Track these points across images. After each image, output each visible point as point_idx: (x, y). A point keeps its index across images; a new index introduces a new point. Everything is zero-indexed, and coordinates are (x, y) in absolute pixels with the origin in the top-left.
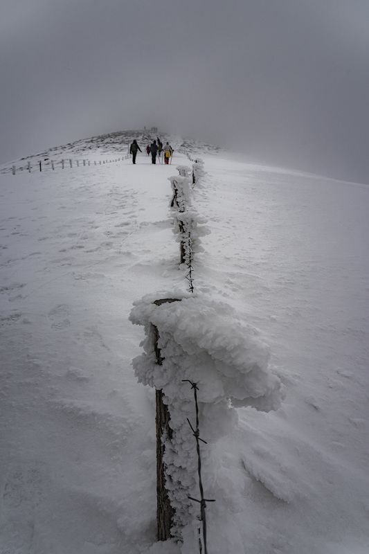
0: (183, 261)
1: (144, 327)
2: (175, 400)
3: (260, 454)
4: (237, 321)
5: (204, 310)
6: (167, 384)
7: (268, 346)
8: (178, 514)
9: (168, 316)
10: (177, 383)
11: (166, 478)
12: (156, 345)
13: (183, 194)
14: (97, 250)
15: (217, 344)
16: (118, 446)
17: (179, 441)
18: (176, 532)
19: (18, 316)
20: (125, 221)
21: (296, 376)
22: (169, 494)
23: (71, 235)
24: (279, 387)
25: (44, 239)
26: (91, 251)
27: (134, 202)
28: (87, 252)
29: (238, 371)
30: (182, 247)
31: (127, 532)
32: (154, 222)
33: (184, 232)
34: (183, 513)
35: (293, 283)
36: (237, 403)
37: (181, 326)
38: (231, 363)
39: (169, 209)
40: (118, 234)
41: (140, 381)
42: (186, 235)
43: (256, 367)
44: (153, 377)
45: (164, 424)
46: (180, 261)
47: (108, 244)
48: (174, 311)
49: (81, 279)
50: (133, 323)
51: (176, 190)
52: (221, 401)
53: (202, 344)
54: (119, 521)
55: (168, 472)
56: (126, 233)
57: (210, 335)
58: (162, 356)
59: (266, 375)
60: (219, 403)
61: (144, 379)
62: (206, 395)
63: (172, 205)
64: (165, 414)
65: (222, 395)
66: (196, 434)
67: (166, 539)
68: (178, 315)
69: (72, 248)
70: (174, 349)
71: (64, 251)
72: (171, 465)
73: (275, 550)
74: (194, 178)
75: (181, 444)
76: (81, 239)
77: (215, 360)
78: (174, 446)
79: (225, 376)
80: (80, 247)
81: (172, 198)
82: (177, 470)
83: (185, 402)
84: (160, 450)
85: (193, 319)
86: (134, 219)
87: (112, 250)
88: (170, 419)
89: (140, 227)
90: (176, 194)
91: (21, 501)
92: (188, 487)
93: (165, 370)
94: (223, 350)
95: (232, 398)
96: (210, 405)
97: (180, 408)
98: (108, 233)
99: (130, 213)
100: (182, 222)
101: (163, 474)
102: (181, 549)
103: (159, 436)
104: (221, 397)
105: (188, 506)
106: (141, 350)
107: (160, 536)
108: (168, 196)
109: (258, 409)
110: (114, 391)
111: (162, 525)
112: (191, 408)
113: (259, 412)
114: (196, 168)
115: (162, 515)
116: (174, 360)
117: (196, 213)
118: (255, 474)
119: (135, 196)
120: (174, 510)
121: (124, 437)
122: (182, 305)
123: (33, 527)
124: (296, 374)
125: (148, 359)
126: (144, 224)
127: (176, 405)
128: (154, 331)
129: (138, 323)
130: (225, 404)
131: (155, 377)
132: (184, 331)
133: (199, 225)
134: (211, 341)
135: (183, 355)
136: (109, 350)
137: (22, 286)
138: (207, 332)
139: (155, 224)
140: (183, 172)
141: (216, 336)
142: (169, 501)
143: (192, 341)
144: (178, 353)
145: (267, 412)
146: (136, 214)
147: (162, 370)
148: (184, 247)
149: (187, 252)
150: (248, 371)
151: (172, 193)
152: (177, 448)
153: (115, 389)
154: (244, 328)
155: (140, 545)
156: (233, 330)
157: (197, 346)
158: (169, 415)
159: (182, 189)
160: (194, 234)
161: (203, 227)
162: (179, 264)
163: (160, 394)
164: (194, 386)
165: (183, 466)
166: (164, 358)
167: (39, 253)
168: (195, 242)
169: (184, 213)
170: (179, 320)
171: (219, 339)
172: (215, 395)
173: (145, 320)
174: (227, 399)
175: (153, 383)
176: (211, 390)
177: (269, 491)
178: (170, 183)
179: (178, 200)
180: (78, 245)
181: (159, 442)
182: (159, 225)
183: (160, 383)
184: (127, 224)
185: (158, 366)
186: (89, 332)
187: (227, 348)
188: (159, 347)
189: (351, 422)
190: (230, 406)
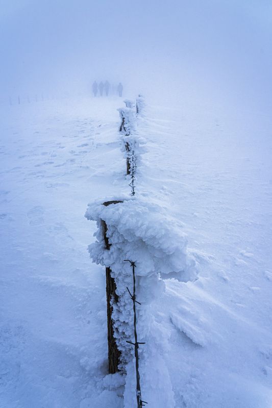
0: (129, 173)
1: (96, 222)
2: (120, 274)
3: (183, 313)
4: (164, 217)
5: (139, 209)
6: (114, 263)
7: (187, 235)
8: (123, 355)
9: (113, 214)
10: (121, 262)
11: (114, 330)
12: (105, 235)
13: (129, 122)
14: (63, 165)
15: (148, 234)
16: (80, 309)
17: (123, 304)
18: (122, 368)
19: (4, 215)
20: (85, 142)
21: (211, 257)
22: (117, 341)
23: (44, 154)
24: (194, 264)
25: (23, 157)
26: (59, 166)
27: (92, 128)
28: (56, 166)
29: (165, 253)
30: (128, 162)
31: (88, 368)
32: (107, 143)
33: (129, 151)
34: (126, 354)
35: (211, 189)
36: (164, 276)
37: (123, 221)
38: (159, 247)
39: (119, 133)
40: (80, 152)
41: (94, 261)
42: (131, 153)
43: (177, 249)
44: (103, 258)
45: (112, 292)
46: (126, 173)
47: (72, 161)
48: (118, 210)
49: (52, 187)
50: (88, 219)
51: (124, 118)
52: (153, 275)
53: (138, 234)
54: (81, 361)
55: (115, 326)
56: (86, 152)
57: (144, 227)
58: (109, 243)
59: (185, 255)
60: (151, 276)
61: (97, 260)
62: (142, 270)
63: (121, 130)
64: (113, 285)
65: (153, 270)
66: (134, 298)
67: (114, 373)
68: (121, 213)
69: (45, 163)
70: (118, 238)
71: (38, 166)
72: (117, 320)
73: (193, 379)
74: (137, 108)
75: (125, 306)
76: (51, 156)
77: (148, 245)
78: (119, 307)
79: (155, 257)
80: (51, 163)
81: (120, 124)
82: (122, 324)
83: (127, 276)
84: (110, 311)
85: (131, 216)
86: (92, 140)
87: (76, 165)
88: (116, 288)
89: (97, 147)
90: (124, 121)
91: (10, 349)
92: (130, 336)
93: (112, 253)
94: (153, 238)
95: (160, 272)
96: (145, 277)
97: (123, 280)
98: (72, 152)
99: (89, 136)
100: (127, 143)
101: (112, 327)
102: (126, 379)
103: (108, 301)
104: (152, 272)
105: (130, 349)
106: (95, 239)
107: (111, 370)
108: (117, 123)
109: (179, 281)
110: (77, 270)
111: (112, 363)
112: (130, 280)
113: (181, 282)
114: (139, 101)
115: (112, 356)
116: (118, 246)
117: (138, 136)
118: (179, 327)
119: (92, 123)
120: (120, 352)
121: (85, 303)
122: (123, 206)
123: (20, 366)
124: (211, 255)
125: (100, 245)
126: (99, 145)
127: (120, 278)
128: (104, 225)
129: (92, 219)
130: (156, 277)
131: (104, 258)
132: (125, 224)
133: (140, 145)
134: (144, 232)
135: (125, 242)
136: (73, 239)
137: (7, 193)
138: (142, 225)
139: (107, 145)
140: (128, 104)
141: (148, 228)
142: (117, 346)
143: (130, 232)
144: (121, 241)
145: (186, 282)
146: (94, 137)
147: (110, 253)
148: (130, 163)
149: (131, 166)
150: (171, 253)
151: (120, 121)
152: (121, 309)
153: (78, 268)
154: (169, 222)
155: (97, 377)
156: (161, 224)
157: (135, 235)
158: (116, 286)
159: (128, 117)
160: (136, 152)
161: (144, 147)
162: (126, 175)
163: (108, 271)
164: (133, 264)
165: (126, 321)
166: (111, 245)
167: (19, 168)
168: (138, 158)
169: (129, 136)
170: (121, 216)
171: (151, 230)
172: (148, 270)
173: (97, 217)
174: (157, 273)
175: (103, 262)
176: (145, 267)
177: (189, 338)
178: (119, 113)
179: (125, 126)
180: (50, 161)
181: (109, 305)
182: (110, 145)
183: (108, 262)
184: (86, 145)
185: (107, 250)
186: (59, 226)
187: (157, 237)
188: (107, 236)
189: (250, 289)
190: (160, 279)
